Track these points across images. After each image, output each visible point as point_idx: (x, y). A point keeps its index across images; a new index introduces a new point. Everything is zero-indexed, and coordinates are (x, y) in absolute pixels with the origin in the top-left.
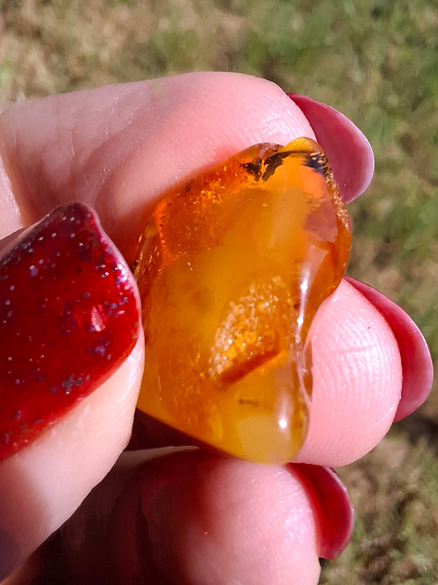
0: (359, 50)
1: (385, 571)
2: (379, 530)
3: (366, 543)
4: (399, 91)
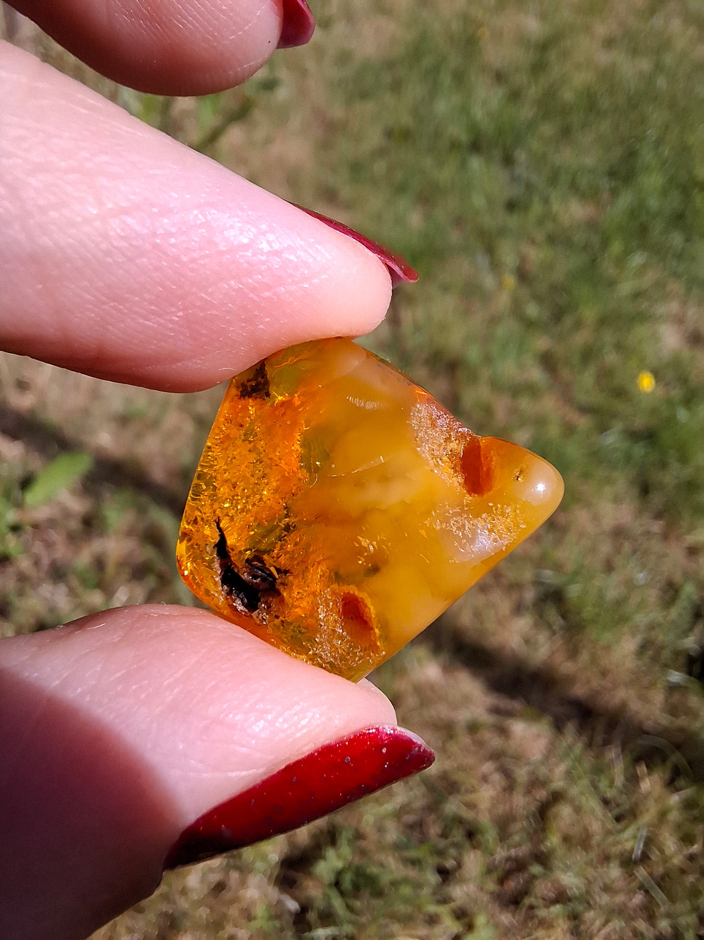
0: (490, 250)
1: (525, 892)
2: (517, 838)
3: (501, 853)
4: (538, 298)
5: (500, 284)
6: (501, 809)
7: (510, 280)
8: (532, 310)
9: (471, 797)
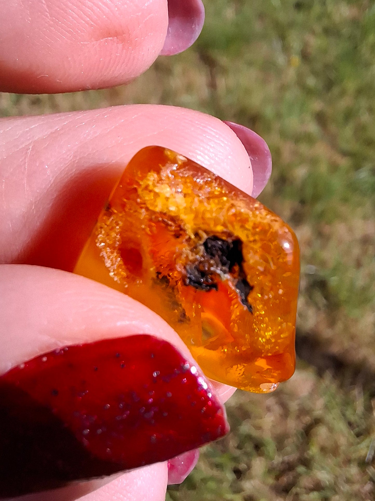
2: (288, 449)
3: (278, 459)
5: (289, 62)
6: (279, 430)
7: (296, 60)
8: (311, 82)
9: (258, 421)
